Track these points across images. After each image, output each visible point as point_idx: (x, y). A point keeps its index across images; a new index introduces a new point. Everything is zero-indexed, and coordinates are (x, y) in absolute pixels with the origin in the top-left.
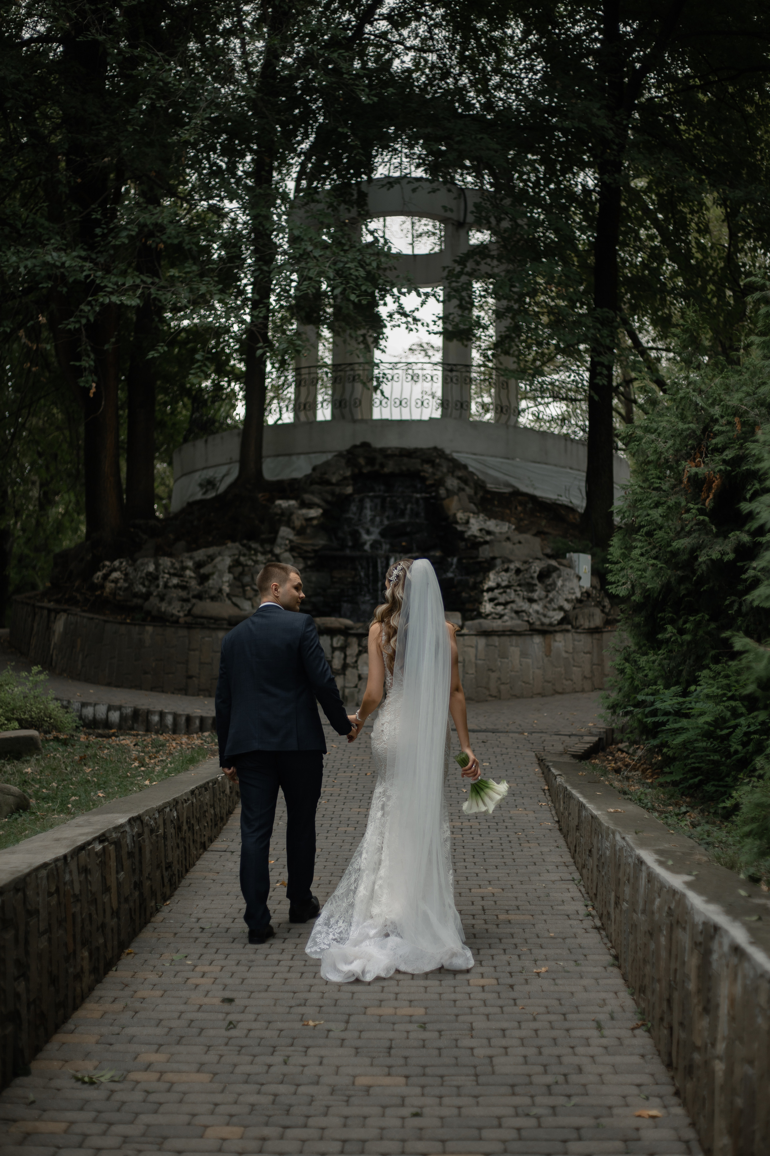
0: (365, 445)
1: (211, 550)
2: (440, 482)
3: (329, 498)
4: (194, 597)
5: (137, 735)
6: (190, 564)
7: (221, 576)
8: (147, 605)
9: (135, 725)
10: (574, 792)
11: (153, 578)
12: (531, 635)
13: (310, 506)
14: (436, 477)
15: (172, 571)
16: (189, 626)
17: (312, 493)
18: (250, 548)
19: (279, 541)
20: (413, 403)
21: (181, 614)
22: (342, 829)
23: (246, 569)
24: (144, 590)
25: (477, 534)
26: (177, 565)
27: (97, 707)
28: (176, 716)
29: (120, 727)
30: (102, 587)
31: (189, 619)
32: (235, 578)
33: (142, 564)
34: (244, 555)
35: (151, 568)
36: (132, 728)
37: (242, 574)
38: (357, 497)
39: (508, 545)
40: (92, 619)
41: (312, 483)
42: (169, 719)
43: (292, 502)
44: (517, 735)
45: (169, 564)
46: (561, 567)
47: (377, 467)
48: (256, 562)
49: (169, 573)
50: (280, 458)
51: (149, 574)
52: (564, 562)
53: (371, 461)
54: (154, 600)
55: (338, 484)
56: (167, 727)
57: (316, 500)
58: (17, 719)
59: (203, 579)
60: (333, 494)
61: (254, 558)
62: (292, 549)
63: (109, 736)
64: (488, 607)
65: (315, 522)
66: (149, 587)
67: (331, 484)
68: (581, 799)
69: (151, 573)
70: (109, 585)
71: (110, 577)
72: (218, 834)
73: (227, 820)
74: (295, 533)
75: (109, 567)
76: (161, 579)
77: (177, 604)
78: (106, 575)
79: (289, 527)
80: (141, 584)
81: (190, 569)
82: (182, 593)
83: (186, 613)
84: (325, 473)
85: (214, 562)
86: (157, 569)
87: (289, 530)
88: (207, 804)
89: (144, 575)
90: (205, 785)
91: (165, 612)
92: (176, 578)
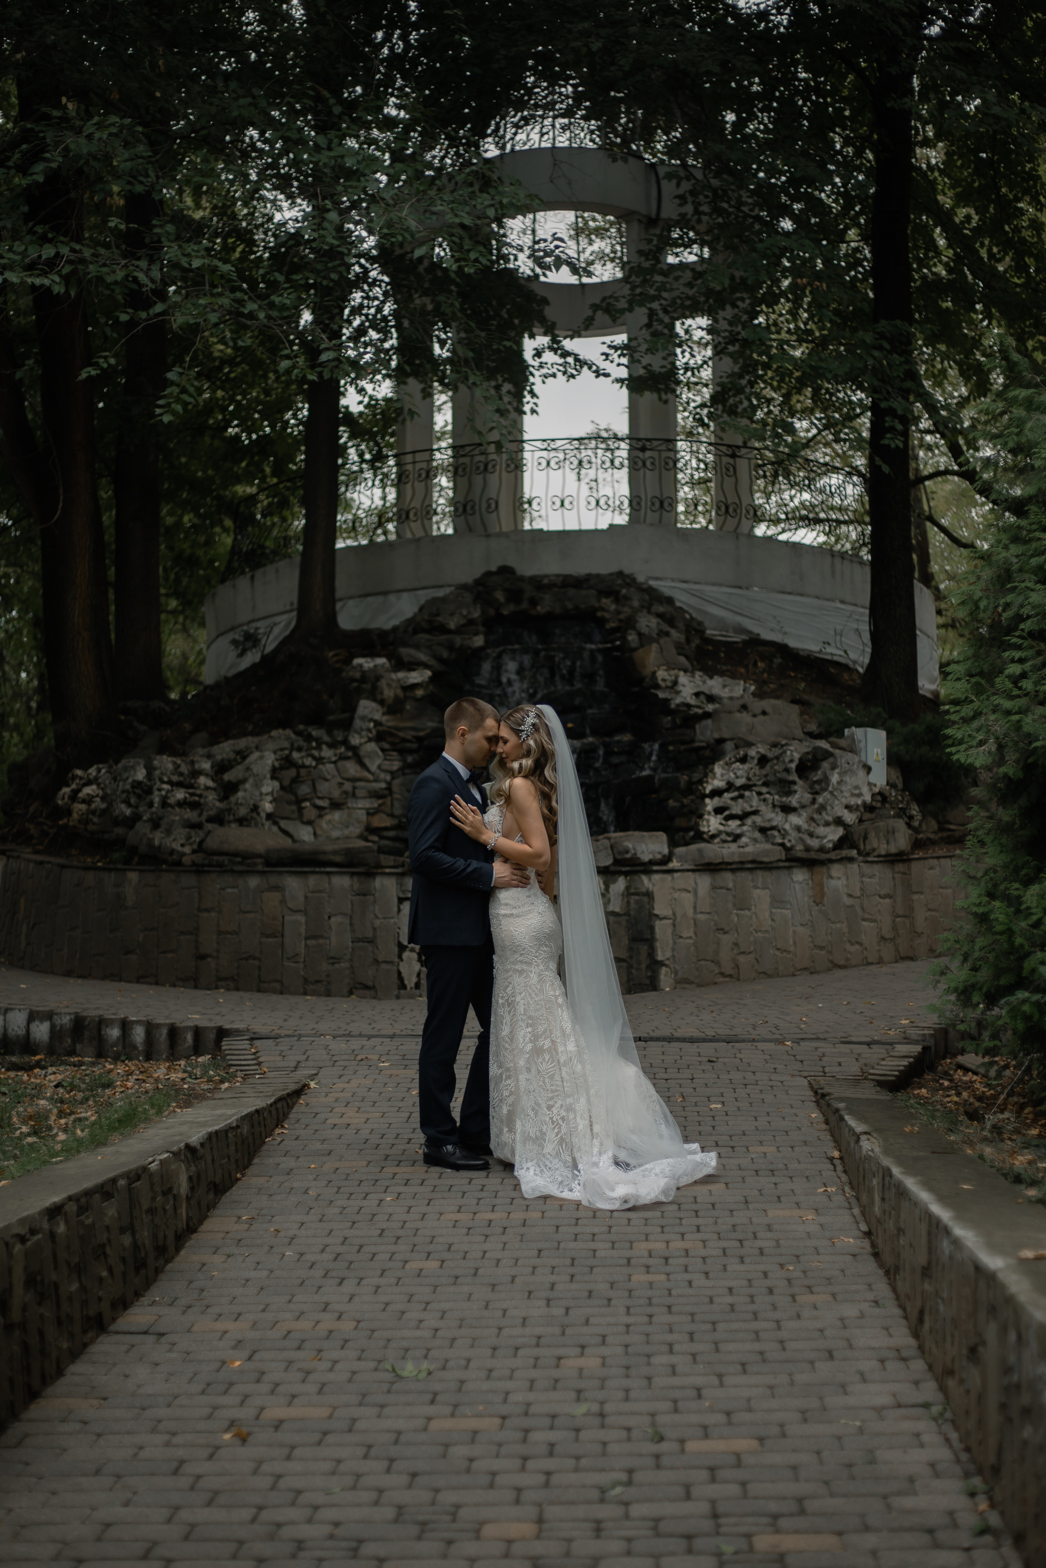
0: (506, 571)
1: (242, 743)
2: (629, 623)
3: (445, 654)
4: (210, 820)
5: (81, 1064)
6: (206, 765)
7: (258, 785)
8: (133, 837)
9: (78, 1047)
10: (911, 1183)
11: (143, 790)
12: (789, 868)
13: (411, 666)
14: (622, 616)
15: (175, 778)
16: (199, 870)
17: (417, 647)
18: (309, 738)
19: (357, 723)
20: (583, 503)
21: (187, 850)
23: (303, 772)
24: (128, 812)
25: (692, 701)
26: (184, 769)
27: (10, 1015)
28: (150, 1028)
29: (51, 1051)
30: (69, 812)
31: (199, 858)
32: (282, 788)
33: (126, 769)
34: (299, 749)
35: (141, 774)
36: (72, 1053)
37: (296, 780)
38: (492, 652)
39: (745, 717)
40: (41, 863)
41: (415, 632)
42: (139, 1034)
43: (381, 661)
44: (771, 1046)
45: (170, 766)
46: (837, 752)
47: (525, 605)
48: (320, 760)
49: (170, 782)
50: (370, 599)
51: (137, 784)
52: (842, 742)
53: (515, 596)
54: (143, 828)
55: (458, 631)
56: (135, 1047)
57: (423, 657)
59: (228, 790)
60: (451, 647)
61: (316, 753)
62: (379, 738)
63: (28, 1068)
64: (713, 823)
65: (420, 693)
66: (137, 807)
67: (449, 632)
68: (936, 1209)
69: (140, 783)
70: (79, 808)
71: (81, 795)
72: (148, 1284)
73: (178, 1250)
74: (385, 709)
75: (81, 778)
76: (156, 793)
77: (180, 834)
78: (75, 792)
79: (374, 700)
80: (124, 802)
81: (207, 775)
82: (190, 815)
83: (195, 847)
84: (438, 615)
85: (248, 761)
86: (149, 775)
87: (373, 705)
88: (108, 1228)
89: (128, 787)
90: (102, 1185)
91: (160, 846)
92: (182, 790)
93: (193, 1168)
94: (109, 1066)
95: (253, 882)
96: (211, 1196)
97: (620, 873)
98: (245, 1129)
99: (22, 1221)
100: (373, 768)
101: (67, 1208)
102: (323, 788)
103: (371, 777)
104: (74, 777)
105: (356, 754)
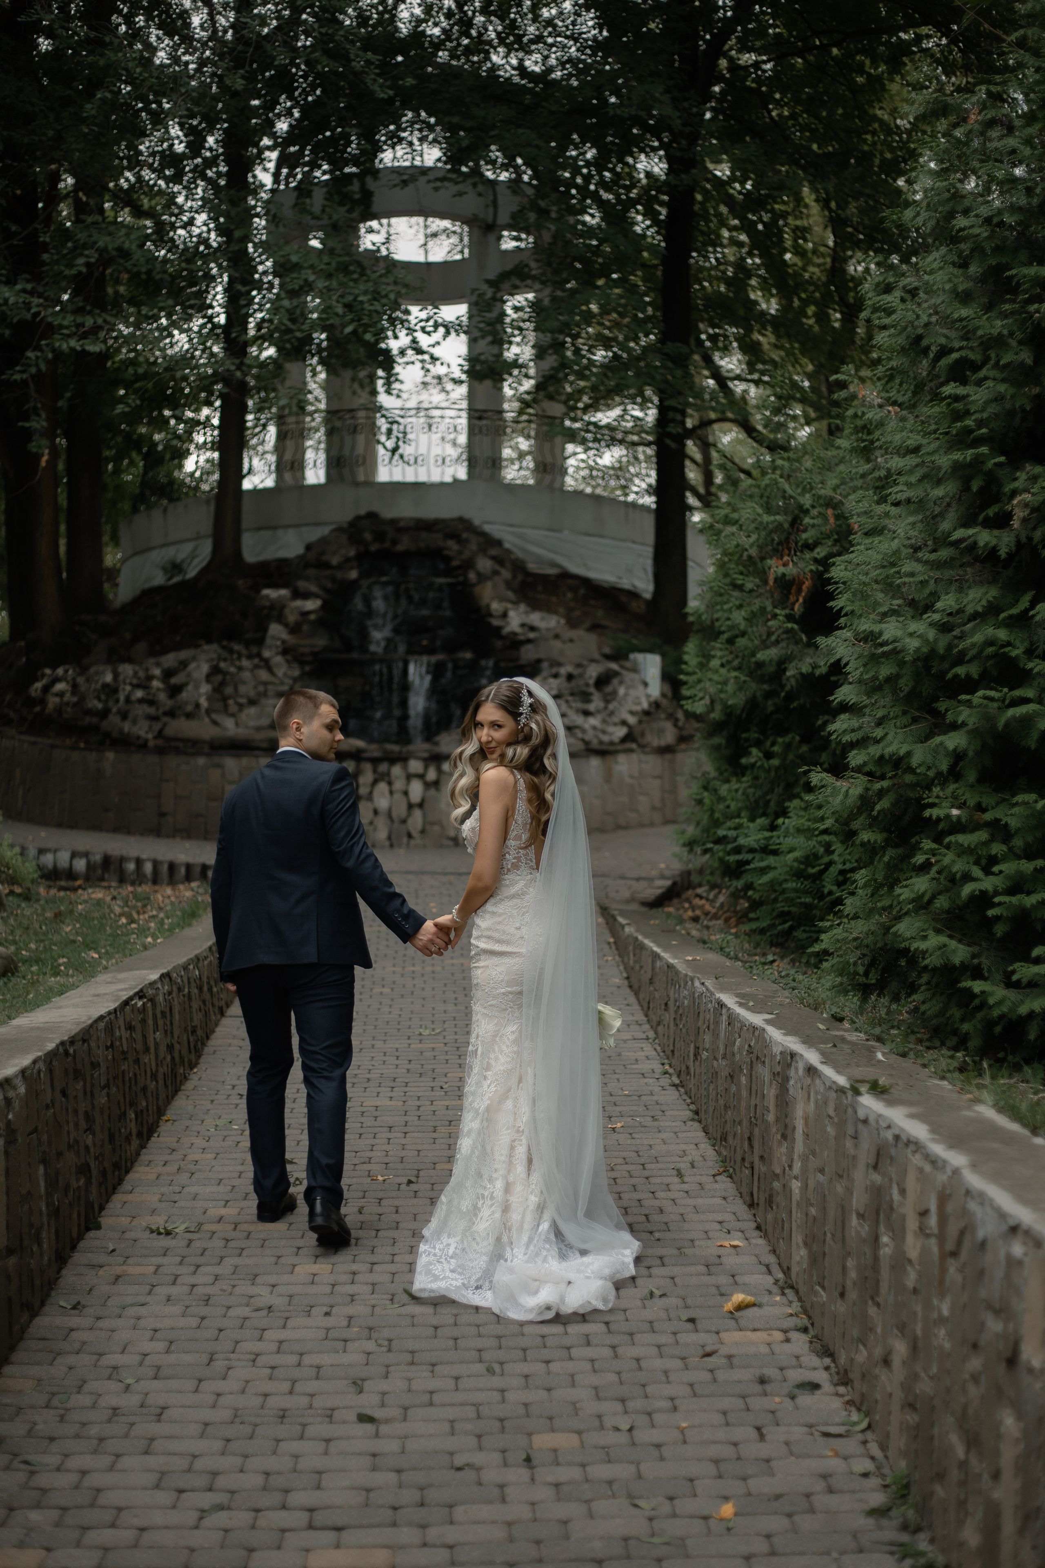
0: (372, 516)
1: (183, 654)
2: (469, 564)
3: (329, 585)
4: (165, 714)
5: (109, 887)
6: (157, 672)
7: (197, 687)
8: (105, 725)
9: (106, 876)
10: (647, 942)
11: (111, 691)
12: (587, 757)
13: (306, 596)
14: (464, 557)
15: (135, 681)
16: (160, 751)
17: (307, 579)
18: (231, 651)
19: (268, 641)
20: (432, 461)
21: (150, 736)
22: (377, 990)
23: (228, 677)
25: (518, 630)
26: (141, 674)
27: (59, 854)
28: (156, 864)
29: (87, 878)
30: (43, 702)
31: (160, 742)
32: (214, 689)
33: (97, 673)
34: (225, 660)
35: (109, 678)
36: (102, 879)
37: (223, 684)
38: (365, 583)
39: (557, 644)
40: (34, 743)
41: (307, 566)
42: (148, 868)
43: (283, 592)
45: (131, 673)
46: (624, 672)
47: (387, 545)
48: (240, 669)
49: (131, 684)
51: (105, 686)
52: (628, 664)
53: (380, 536)
54: (114, 719)
55: (339, 567)
56: (145, 876)
57: (313, 588)
59: (175, 691)
60: (334, 580)
61: (237, 663)
62: (285, 652)
63: (74, 890)
65: (312, 617)
66: (106, 702)
67: (331, 567)
68: (655, 949)
69: (108, 684)
70: (53, 700)
71: (51, 690)
74: (289, 631)
75: (50, 676)
76: (121, 692)
77: (144, 724)
78: (48, 687)
79: (281, 623)
80: (96, 698)
81: (158, 679)
82: (152, 711)
83: (156, 734)
84: (321, 553)
85: (188, 669)
86: (115, 679)
87: (280, 627)
89: (99, 687)
91: (129, 733)
92: (141, 690)
95: (201, 761)
100: (280, 675)
102: (243, 689)
103: (278, 681)
105: (267, 665)
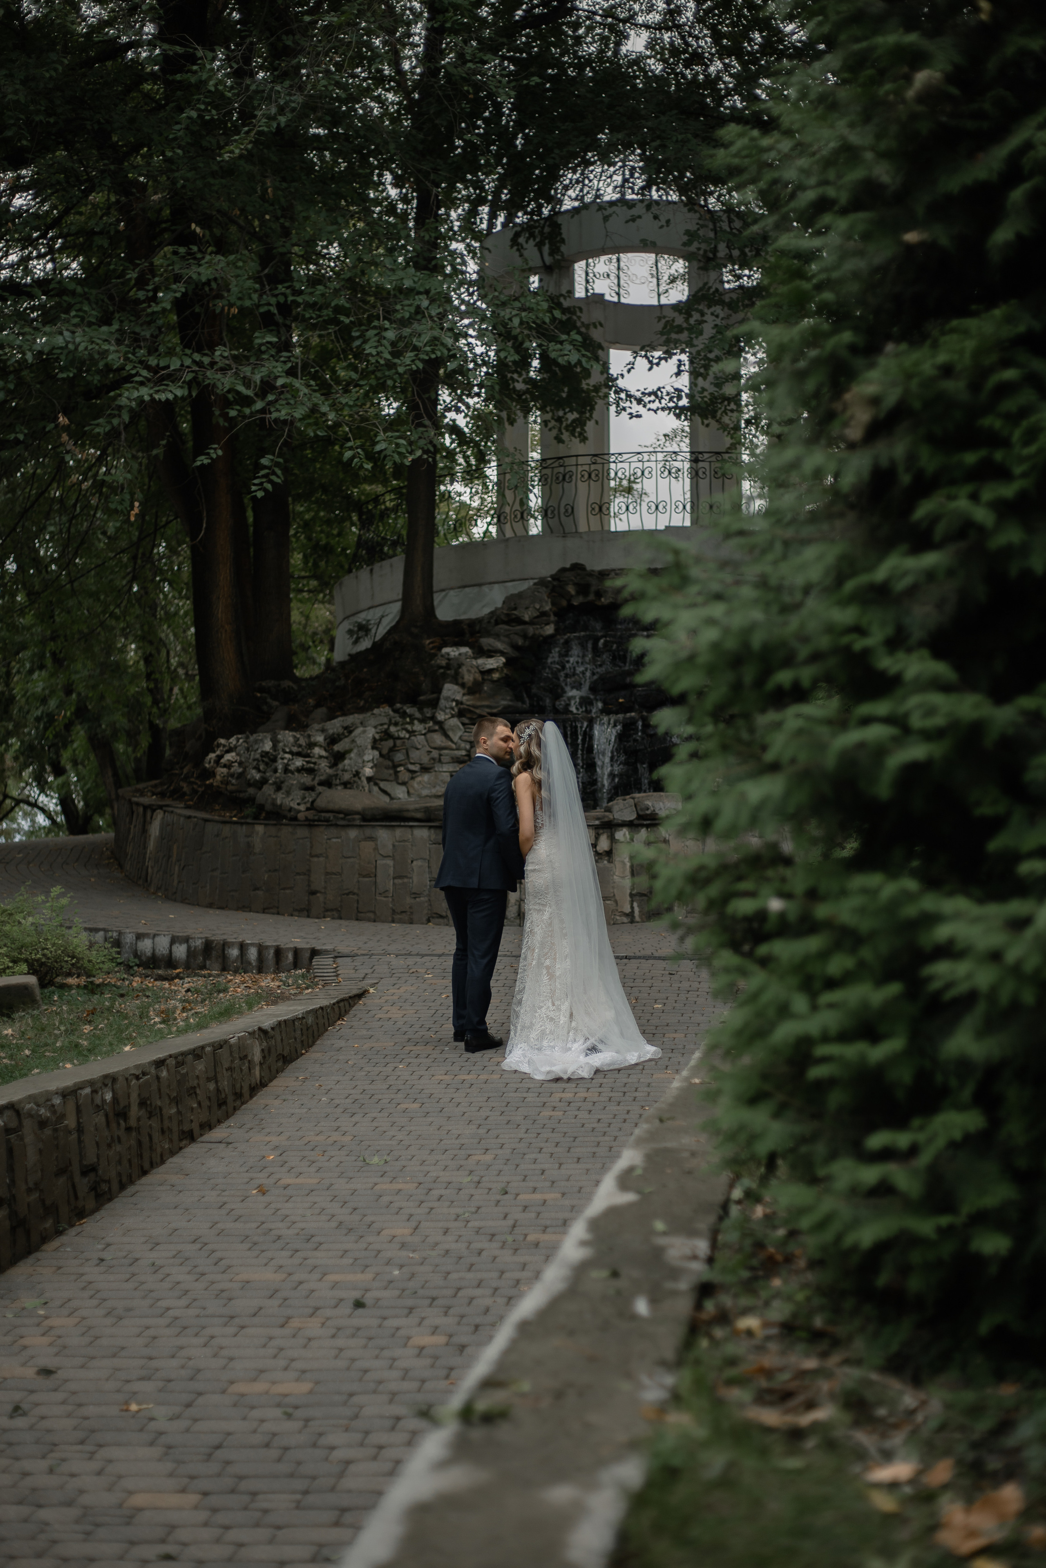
0: (577, 567)
1: (350, 720)
3: (520, 642)
5: (210, 975)
6: (320, 738)
7: (360, 754)
8: (260, 798)
9: (208, 963)
11: (270, 759)
13: (490, 653)
15: (295, 749)
16: (310, 824)
17: (497, 636)
18: (404, 715)
19: (443, 703)
20: (645, 508)
21: (302, 808)
23: (398, 742)
26: (302, 742)
27: (157, 939)
28: (261, 948)
29: (187, 966)
30: (213, 774)
31: (311, 815)
32: (381, 755)
33: (256, 741)
34: (396, 724)
35: (268, 746)
36: (203, 967)
37: (392, 750)
40: (189, 817)
41: (497, 622)
42: (253, 954)
43: (465, 650)
45: (291, 739)
47: (591, 597)
48: (412, 733)
49: (291, 753)
50: (467, 590)
51: (265, 754)
54: (268, 790)
55: (531, 623)
56: (250, 963)
57: (499, 645)
58: (26, 961)
59: (339, 758)
60: (525, 636)
61: (409, 727)
62: (461, 714)
63: (170, 979)
65: (496, 676)
66: (264, 772)
67: (524, 623)
69: (267, 753)
70: (221, 771)
71: (222, 761)
72: (228, 1116)
73: (251, 1097)
74: (465, 691)
75: (224, 746)
76: (280, 761)
77: (297, 794)
78: (220, 757)
79: (457, 684)
80: (255, 768)
81: (321, 746)
82: (306, 779)
83: (309, 805)
84: (515, 609)
85: (353, 735)
86: (275, 747)
87: (456, 687)
88: (198, 1077)
89: (258, 756)
90: (194, 1050)
91: (281, 805)
92: (301, 759)
93: (265, 1044)
94: (230, 977)
95: (353, 833)
96: (280, 1064)
97: (643, 826)
98: (310, 1020)
99: (137, 1067)
100: (456, 739)
101: (168, 1061)
102: (415, 755)
103: (454, 746)
104: (219, 745)
105: (441, 728)
